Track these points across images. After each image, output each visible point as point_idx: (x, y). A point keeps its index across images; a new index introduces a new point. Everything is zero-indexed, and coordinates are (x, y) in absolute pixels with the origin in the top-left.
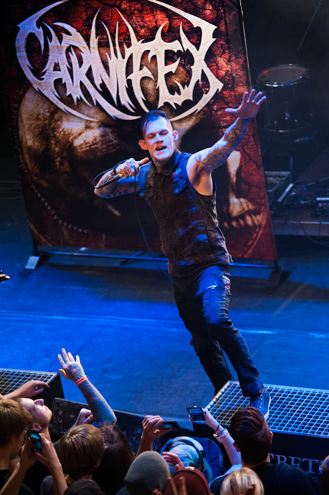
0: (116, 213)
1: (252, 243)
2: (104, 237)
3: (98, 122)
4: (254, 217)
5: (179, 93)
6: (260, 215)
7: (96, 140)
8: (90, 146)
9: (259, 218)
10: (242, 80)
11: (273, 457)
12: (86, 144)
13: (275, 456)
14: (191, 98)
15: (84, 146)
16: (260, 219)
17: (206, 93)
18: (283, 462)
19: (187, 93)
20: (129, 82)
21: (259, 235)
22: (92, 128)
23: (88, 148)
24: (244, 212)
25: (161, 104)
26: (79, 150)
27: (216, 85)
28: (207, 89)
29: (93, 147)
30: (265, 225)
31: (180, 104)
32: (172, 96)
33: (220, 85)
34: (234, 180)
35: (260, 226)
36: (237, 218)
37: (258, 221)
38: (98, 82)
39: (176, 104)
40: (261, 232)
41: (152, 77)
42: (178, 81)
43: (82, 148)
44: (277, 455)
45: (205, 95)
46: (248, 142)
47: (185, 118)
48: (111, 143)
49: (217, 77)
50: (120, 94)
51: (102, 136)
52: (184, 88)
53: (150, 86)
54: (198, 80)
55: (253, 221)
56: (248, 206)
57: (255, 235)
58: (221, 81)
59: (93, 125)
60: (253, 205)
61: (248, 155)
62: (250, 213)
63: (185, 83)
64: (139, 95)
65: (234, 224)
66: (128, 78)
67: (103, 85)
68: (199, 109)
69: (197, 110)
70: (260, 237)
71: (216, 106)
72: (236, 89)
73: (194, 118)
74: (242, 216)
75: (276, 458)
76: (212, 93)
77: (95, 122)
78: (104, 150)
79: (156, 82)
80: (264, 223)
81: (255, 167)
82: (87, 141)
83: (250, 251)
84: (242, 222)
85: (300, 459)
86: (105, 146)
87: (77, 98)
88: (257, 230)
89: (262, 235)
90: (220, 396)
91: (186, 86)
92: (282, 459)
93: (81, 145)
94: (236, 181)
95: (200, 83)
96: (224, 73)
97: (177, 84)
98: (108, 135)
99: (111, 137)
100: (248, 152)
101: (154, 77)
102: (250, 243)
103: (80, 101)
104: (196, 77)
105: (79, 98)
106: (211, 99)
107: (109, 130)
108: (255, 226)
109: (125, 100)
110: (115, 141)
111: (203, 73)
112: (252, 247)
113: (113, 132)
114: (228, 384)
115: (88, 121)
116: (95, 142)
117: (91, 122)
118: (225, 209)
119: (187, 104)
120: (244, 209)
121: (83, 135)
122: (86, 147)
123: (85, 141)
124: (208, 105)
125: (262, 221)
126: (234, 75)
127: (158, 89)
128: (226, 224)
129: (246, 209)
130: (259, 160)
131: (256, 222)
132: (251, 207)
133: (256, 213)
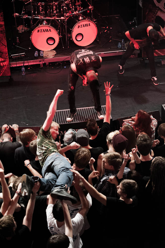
4: (3, 63)
9: (5, 63)
10: (1, 20)
21: (5, 68)
30: (7, 65)
37: (5, 64)
46: (3, 39)
55: (3, 64)
56: (1, 60)
57: (3, 68)
61: (2, 43)
81: (5, 47)
83: (2, 74)
100: (2, 42)
102: (2, 71)
108: (4, 66)
112: (2, 73)
130: (6, 45)
131: (4, 64)
132: (3, 60)
133: (4, 61)
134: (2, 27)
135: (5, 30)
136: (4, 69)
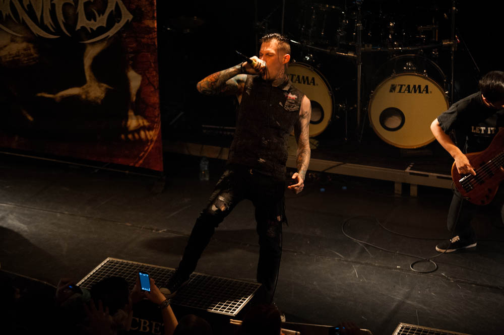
0: (30, 118)
1: (144, 155)
2: (16, 138)
3: (22, 37)
4: (147, 132)
5: (95, 20)
6: (152, 130)
7: (19, 52)
8: (13, 57)
9: (152, 133)
10: (149, 14)
11: (138, 321)
12: (10, 55)
13: (139, 320)
14: (105, 25)
15: (8, 57)
16: (152, 135)
17: (118, 23)
18: (146, 326)
19: (102, 21)
20: (53, 6)
22: (17, 42)
23: (11, 59)
24: (139, 127)
25: (78, 27)
26: (3, 60)
27: (127, 16)
28: (119, 19)
29: (16, 58)
30: (156, 141)
31: (95, 28)
32: (88, 22)
33: (130, 17)
34: (134, 99)
35: (152, 141)
36: (133, 132)
37: (151, 136)
38: (26, 3)
39: (91, 29)
40: (152, 145)
41: (73, 4)
42: (95, 10)
43: (6, 58)
44: (141, 320)
45: (117, 24)
46: (149, 68)
47: (98, 42)
48: (32, 57)
49: (129, 9)
50: (44, 15)
51: (25, 50)
52: (99, 16)
53: (71, 11)
54: (112, 11)
55: (146, 136)
56: (143, 123)
57: (146, 148)
58: (131, 13)
59: (18, 39)
60: (148, 122)
61: (148, 79)
62: (144, 128)
63: (101, 12)
64: (61, 18)
65: (130, 136)
66: (53, 2)
67: (30, 6)
68: (111, 35)
69: (109, 36)
70: (151, 151)
71: (125, 34)
72: (143, 21)
73: (106, 42)
74: (138, 130)
75: (140, 321)
76: (122, 23)
77: (19, 37)
78: (25, 62)
79: (76, 8)
80: (155, 138)
81: (153, 89)
82: (11, 53)
83: (141, 162)
84: (136, 135)
85: (160, 324)
86: (26, 59)
87: (6, 15)
88: (149, 144)
89: (152, 148)
90: (99, 269)
91: (101, 15)
92: (145, 323)
93: (5, 56)
94: (136, 100)
95: (114, 13)
96: (135, 7)
97: (94, 12)
98: (30, 50)
99: (32, 51)
100: (148, 76)
101: (75, 3)
102: (142, 154)
103: (8, 17)
104: (111, 7)
105: (8, 14)
106: (121, 28)
107: (31, 46)
108: (148, 141)
109: (48, 21)
110: (35, 55)
111: (117, 5)
112: (144, 158)
113: (34, 48)
114: (108, 259)
115: (13, 35)
116: (17, 54)
117: (16, 36)
118: (124, 123)
119: (101, 30)
120: (140, 124)
121: (7, 48)
122: (10, 58)
123: (9, 52)
124: (118, 33)
125: (154, 136)
126: (143, 9)
127: (78, 14)
128: (123, 136)
129: (142, 125)
130: (156, 84)
131: (149, 136)
132: (146, 123)
133: (149, 129)
134: (151, 35)
135: (156, 43)
136: (148, 149)
